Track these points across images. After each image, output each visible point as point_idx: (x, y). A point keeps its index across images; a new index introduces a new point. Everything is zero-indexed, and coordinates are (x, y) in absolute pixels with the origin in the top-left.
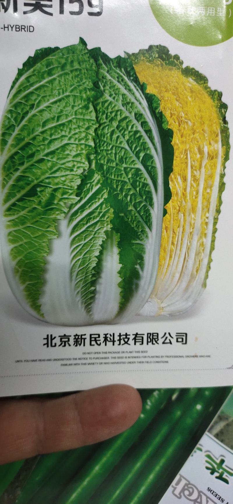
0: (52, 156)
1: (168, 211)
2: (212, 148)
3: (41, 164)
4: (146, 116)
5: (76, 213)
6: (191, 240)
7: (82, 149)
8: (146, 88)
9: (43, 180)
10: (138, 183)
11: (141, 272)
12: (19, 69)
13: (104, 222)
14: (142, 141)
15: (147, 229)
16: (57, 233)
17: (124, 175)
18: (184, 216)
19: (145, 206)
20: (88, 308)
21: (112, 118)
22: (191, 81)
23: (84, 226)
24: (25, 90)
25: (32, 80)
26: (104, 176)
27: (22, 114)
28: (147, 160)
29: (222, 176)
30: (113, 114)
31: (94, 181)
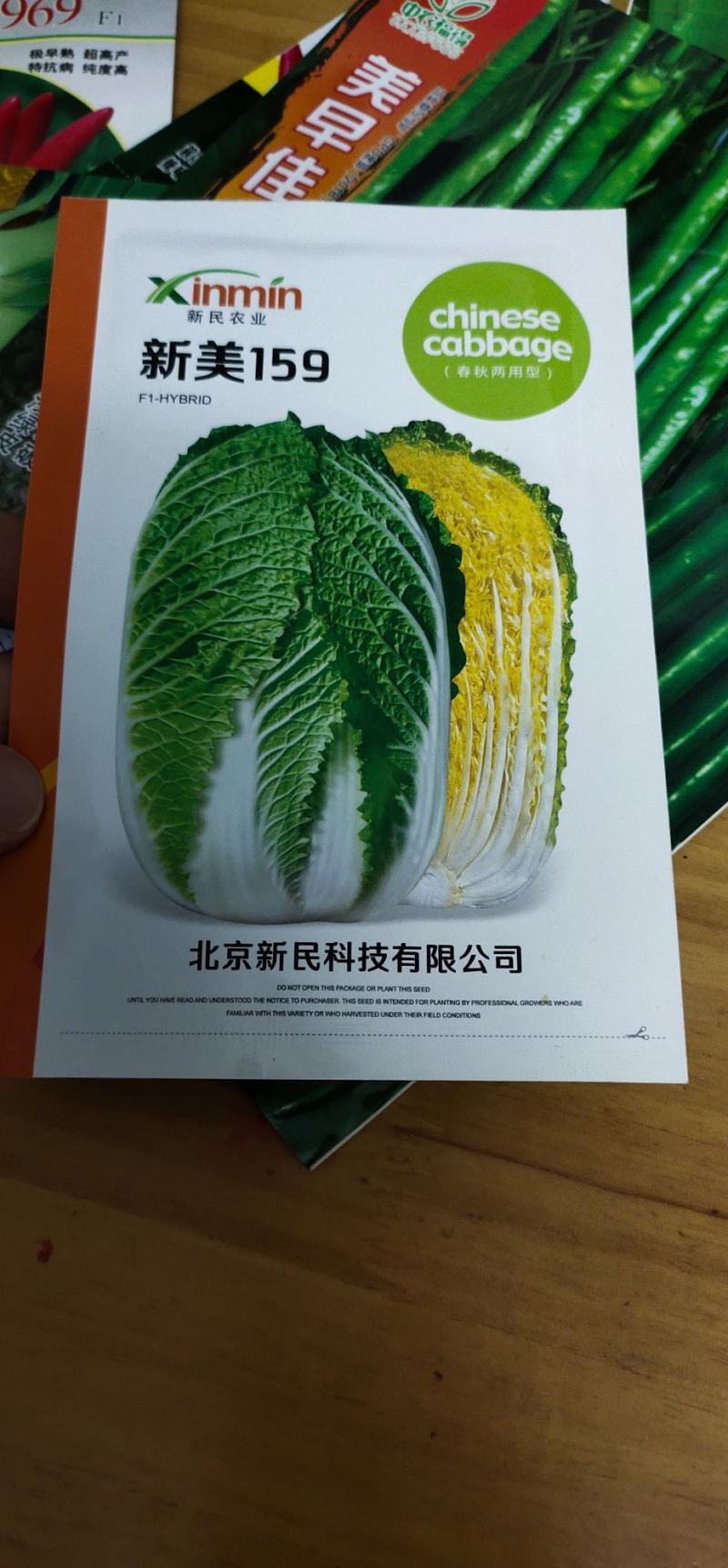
0: (230, 588)
1: (461, 688)
2: (539, 576)
3: (208, 601)
4: (408, 525)
5: (272, 687)
6: (514, 747)
7: (288, 577)
8: (406, 483)
9: (211, 627)
10: (396, 635)
11: (408, 810)
12: (180, 456)
13: (330, 706)
14: (401, 564)
15: (419, 723)
16: (232, 727)
17: (369, 621)
18: (495, 698)
19: (412, 677)
20: (292, 883)
21: (345, 527)
22: (488, 472)
23: (287, 714)
24: (188, 486)
25: (201, 471)
26: (330, 623)
27: (179, 521)
28: (414, 597)
29: (567, 627)
30: (347, 522)
31: (310, 630)
